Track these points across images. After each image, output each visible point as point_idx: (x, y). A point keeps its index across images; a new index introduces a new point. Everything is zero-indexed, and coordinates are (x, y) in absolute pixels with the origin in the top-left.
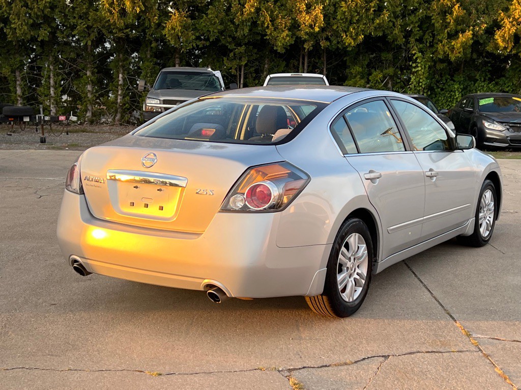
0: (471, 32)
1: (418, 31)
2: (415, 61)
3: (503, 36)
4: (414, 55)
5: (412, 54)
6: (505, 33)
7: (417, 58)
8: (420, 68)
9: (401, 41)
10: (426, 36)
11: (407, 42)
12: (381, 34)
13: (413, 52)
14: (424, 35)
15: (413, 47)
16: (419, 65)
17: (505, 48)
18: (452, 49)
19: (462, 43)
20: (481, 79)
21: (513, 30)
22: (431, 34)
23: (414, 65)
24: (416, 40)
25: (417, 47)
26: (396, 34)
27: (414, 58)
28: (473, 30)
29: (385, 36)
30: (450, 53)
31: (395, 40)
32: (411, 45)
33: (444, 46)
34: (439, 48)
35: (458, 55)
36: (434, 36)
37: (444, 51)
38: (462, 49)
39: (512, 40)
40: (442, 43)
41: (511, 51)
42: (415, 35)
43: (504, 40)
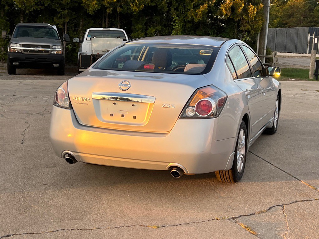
0: (207, 5)
1: (176, 3)
2: (174, 22)
3: (226, 8)
4: (174, 18)
5: (172, 17)
6: (226, 6)
7: (175, 20)
8: (177, 26)
9: (166, 9)
10: (180, 7)
11: (169, 10)
12: (154, 5)
13: (174, 16)
14: (179, 6)
15: (173, 13)
16: (177, 24)
17: (227, 15)
18: (196, 15)
19: (202, 11)
20: (211, 33)
21: (231, 4)
22: (183, 6)
23: (174, 24)
24: (175, 9)
25: (175, 13)
26: (162, 4)
27: (174, 20)
28: (208, 4)
29: (156, 6)
30: (195, 17)
31: (163, 8)
32: (172, 12)
33: (191, 12)
34: (189, 14)
35: (200, 18)
36: (185, 7)
37: (191, 16)
38: (202, 15)
39: (231, 10)
40: (190, 11)
41: (230, 17)
42: (174, 6)
43: (226, 10)
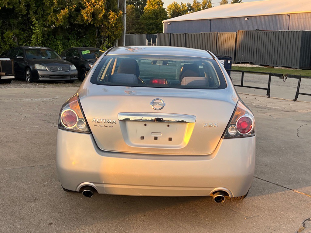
0: (67, 10)
1: (34, 6)
2: (34, 26)
3: (86, 13)
4: (33, 22)
5: (31, 21)
6: (87, 11)
7: (35, 24)
8: (38, 31)
9: (24, 12)
10: (39, 10)
11: (28, 13)
12: (11, 7)
13: (33, 20)
14: (37, 10)
15: (32, 17)
16: (37, 28)
17: (88, 20)
18: (57, 19)
19: (63, 16)
20: (72, 38)
21: (92, 10)
22: (42, 9)
23: (34, 28)
24: (33, 12)
25: (34, 16)
26: (21, 8)
27: (33, 24)
28: (68, 8)
29: (14, 9)
30: (56, 22)
31: (21, 11)
32: (31, 16)
33: (51, 17)
34: (49, 18)
35: (60, 23)
36: (44, 10)
37: (51, 21)
38: (63, 20)
39: (91, 15)
40: (50, 15)
41: (90, 22)
42: (32, 9)
43: (87, 16)
